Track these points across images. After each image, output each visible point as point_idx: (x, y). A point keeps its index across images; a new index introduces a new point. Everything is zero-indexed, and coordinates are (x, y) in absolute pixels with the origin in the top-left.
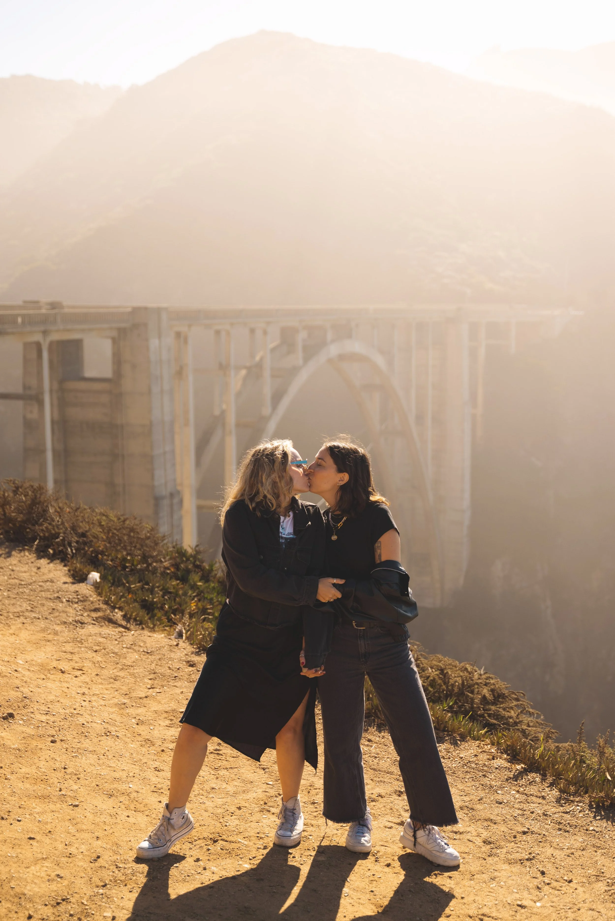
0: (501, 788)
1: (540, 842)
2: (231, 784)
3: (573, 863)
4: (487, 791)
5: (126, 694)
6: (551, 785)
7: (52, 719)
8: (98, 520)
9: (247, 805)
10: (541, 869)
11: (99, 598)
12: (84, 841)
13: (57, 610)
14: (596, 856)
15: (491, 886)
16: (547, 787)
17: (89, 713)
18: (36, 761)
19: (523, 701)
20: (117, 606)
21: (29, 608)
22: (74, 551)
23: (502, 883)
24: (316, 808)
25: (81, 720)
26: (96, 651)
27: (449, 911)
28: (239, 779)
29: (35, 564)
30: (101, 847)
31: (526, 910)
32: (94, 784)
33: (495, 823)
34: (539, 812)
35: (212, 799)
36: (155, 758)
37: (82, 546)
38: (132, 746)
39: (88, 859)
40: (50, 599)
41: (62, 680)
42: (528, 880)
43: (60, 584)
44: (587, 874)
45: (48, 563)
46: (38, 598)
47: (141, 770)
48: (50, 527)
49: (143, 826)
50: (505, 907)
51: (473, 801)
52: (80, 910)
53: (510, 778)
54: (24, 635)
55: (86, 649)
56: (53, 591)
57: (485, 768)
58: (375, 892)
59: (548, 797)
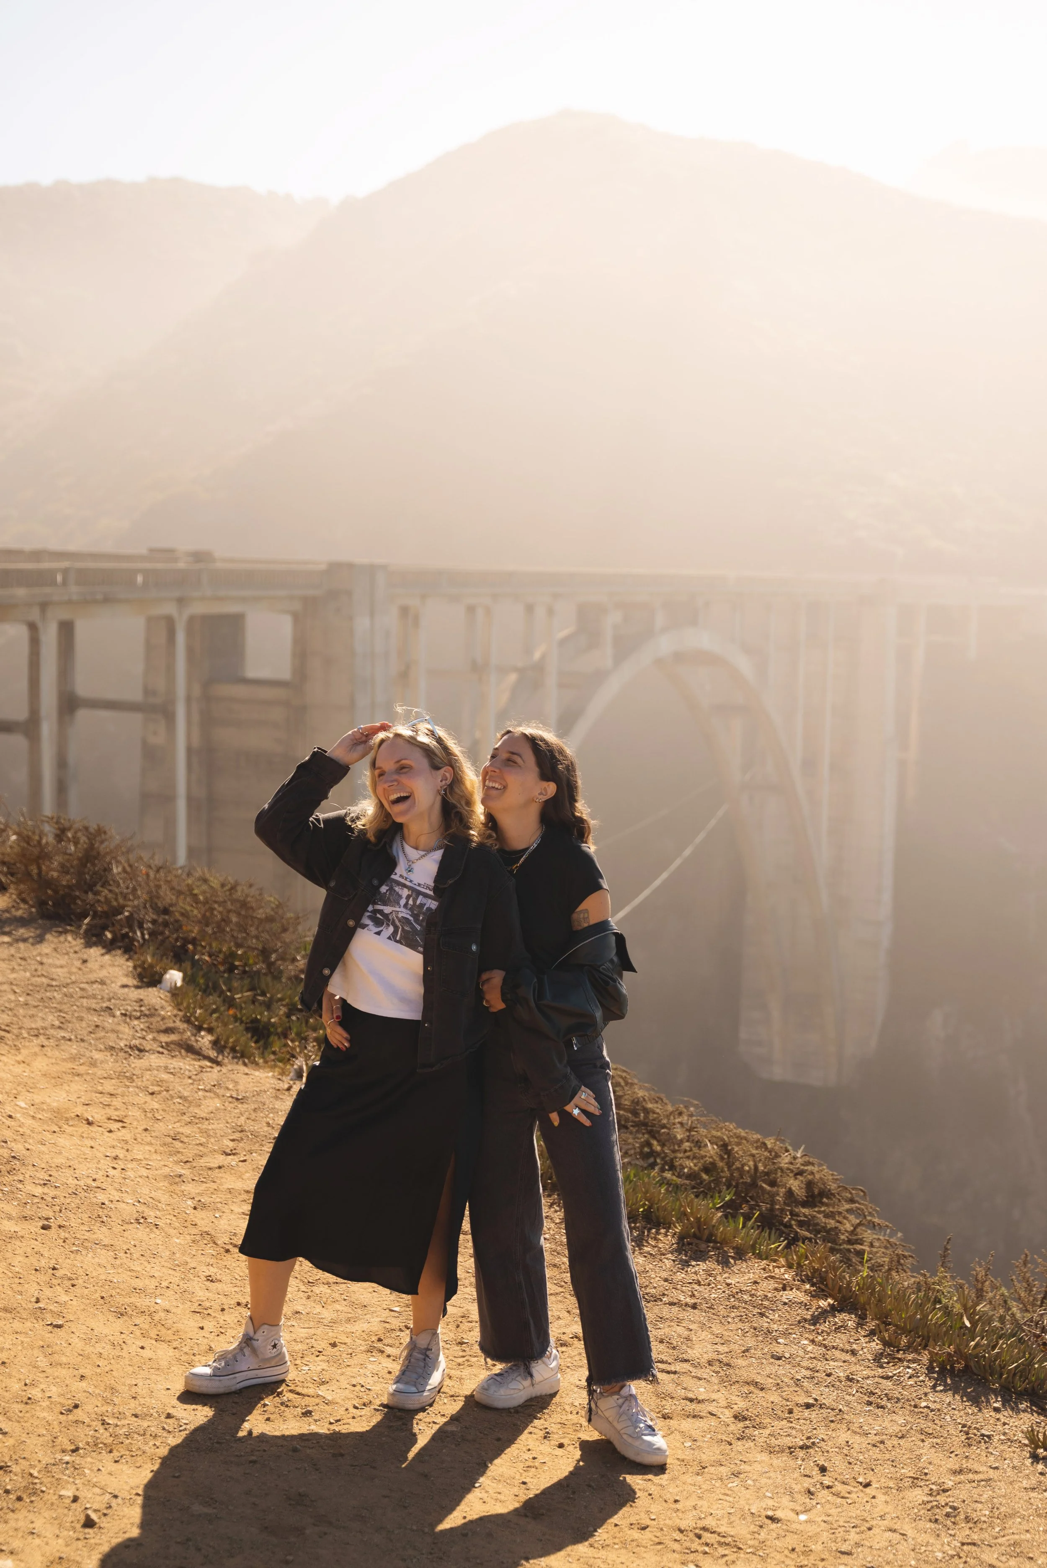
0: (786, 1334)
1: (832, 1421)
2: (329, 1307)
3: (879, 1457)
4: (760, 1338)
5: (187, 1162)
6: (872, 1333)
7: (52, 1192)
8: (188, 885)
9: (348, 1341)
10: (821, 1463)
11: (175, 1012)
12: (58, 1380)
13: (103, 1028)
14: (922, 1448)
15: (730, 1485)
16: (864, 1336)
17: (117, 1186)
18: (9, 1255)
19: (863, 1204)
20: (205, 1026)
21: (57, 1023)
22: (147, 937)
23: (749, 1482)
24: (464, 1351)
25: (101, 1197)
26: (152, 1094)
27: (648, 1520)
28: (345, 1300)
29: (79, 955)
30: (85, 1391)
31: (779, 1525)
32: (97, 1295)
33: (762, 1389)
34: (841, 1374)
35: (291, 1329)
36: (212, 1261)
37: (161, 928)
38: (178, 1241)
39: (59, 1408)
40: (95, 1010)
41: (84, 1135)
42: (795, 1479)
43: (115, 987)
44: (899, 1475)
45: (103, 955)
46: (75, 1007)
47: (183, 1279)
48: (110, 896)
49: (164, 1364)
50: (744, 1519)
51: (733, 1353)
52: (23, 1484)
53: (806, 1320)
54: (40, 1064)
55: (136, 1090)
56: (102, 998)
57: (766, 1303)
58: (529, 1484)
59: (861, 1352)
